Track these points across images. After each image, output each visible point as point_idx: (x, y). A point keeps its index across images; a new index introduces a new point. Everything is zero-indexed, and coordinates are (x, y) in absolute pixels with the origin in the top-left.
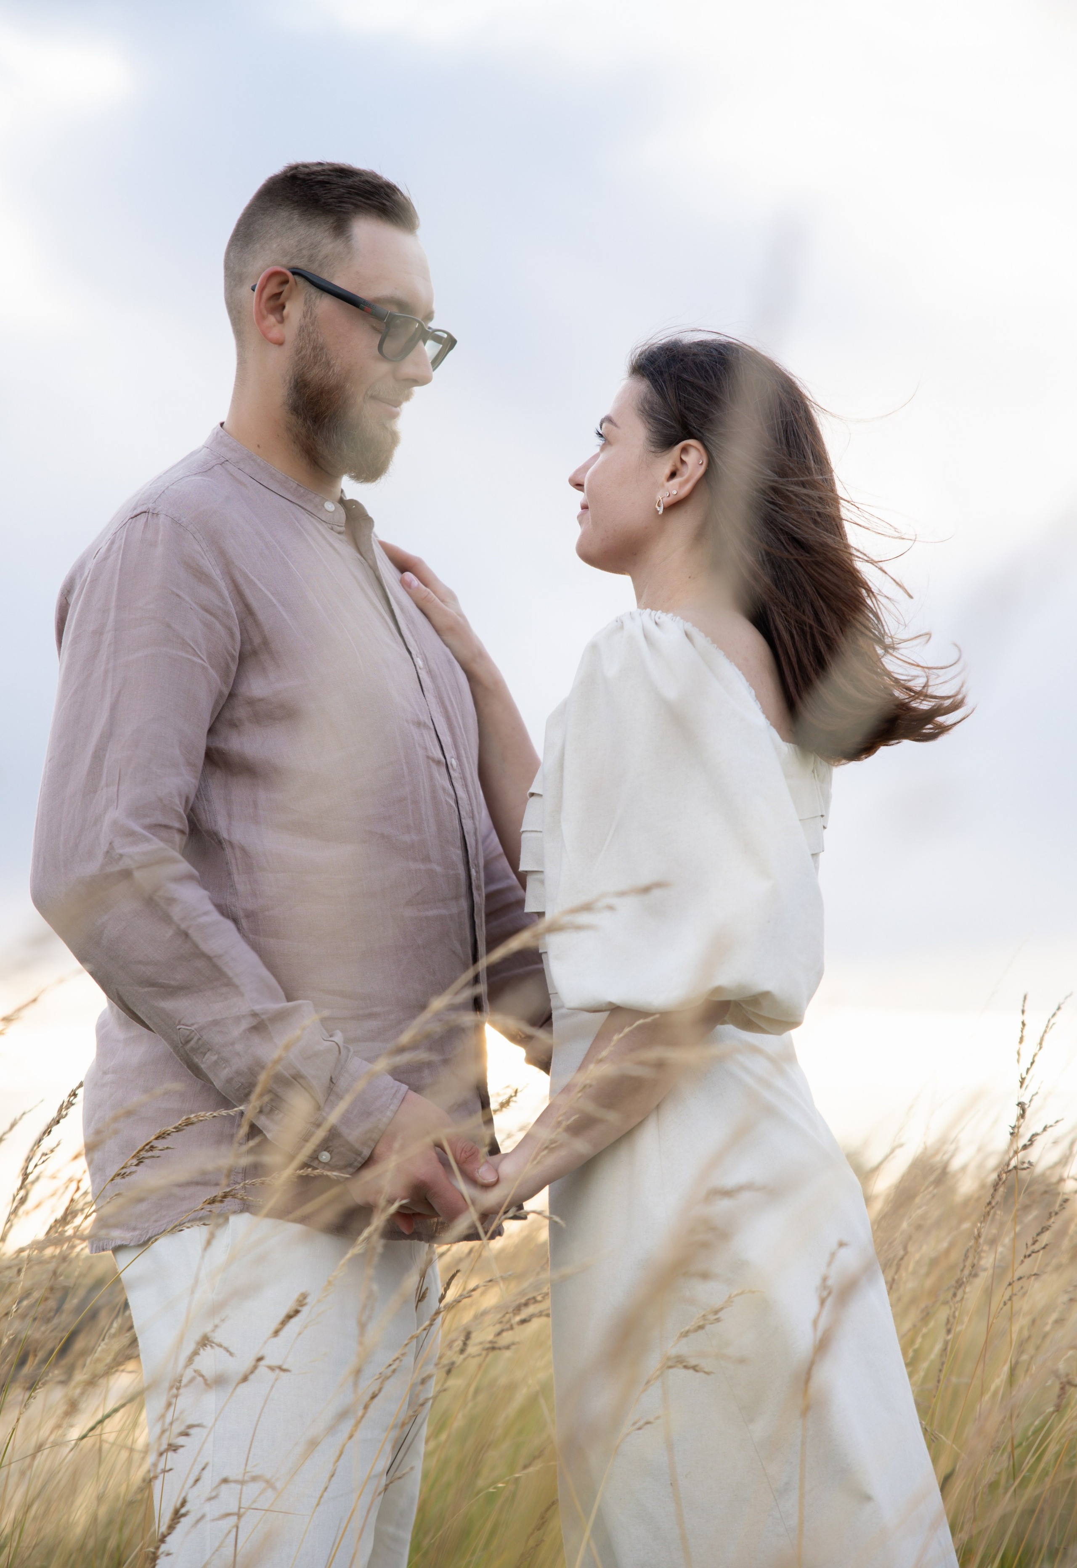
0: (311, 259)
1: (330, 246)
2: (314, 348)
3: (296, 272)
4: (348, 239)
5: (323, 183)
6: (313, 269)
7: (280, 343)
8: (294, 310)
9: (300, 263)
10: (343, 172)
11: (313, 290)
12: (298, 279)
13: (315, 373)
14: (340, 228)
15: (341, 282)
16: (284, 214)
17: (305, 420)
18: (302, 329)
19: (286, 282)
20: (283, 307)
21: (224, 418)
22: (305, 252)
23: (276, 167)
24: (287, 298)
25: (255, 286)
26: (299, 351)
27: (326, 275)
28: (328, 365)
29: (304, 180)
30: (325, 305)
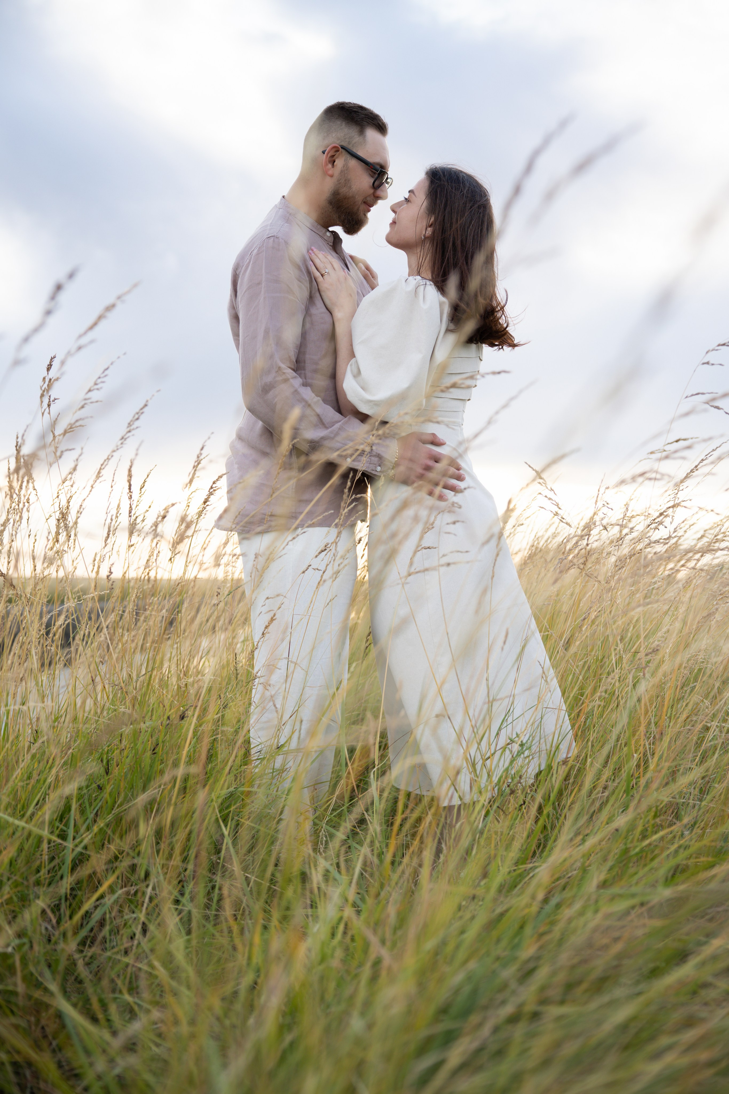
0: (349, 143)
1: (357, 139)
2: (345, 180)
3: (343, 148)
4: (365, 137)
5: (355, 112)
6: (350, 147)
7: (332, 176)
8: (339, 163)
9: (343, 144)
10: (362, 108)
11: (349, 157)
12: (343, 151)
13: (344, 190)
14: (362, 132)
15: (361, 153)
16: (339, 122)
17: (333, 207)
18: (342, 172)
19: (338, 151)
20: (334, 162)
21: (285, 194)
22: (347, 140)
23: (332, 101)
24: (337, 158)
25: (325, 151)
26: (338, 181)
27: (354, 150)
28: (350, 187)
29: (347, 109)
30: (353, 163)
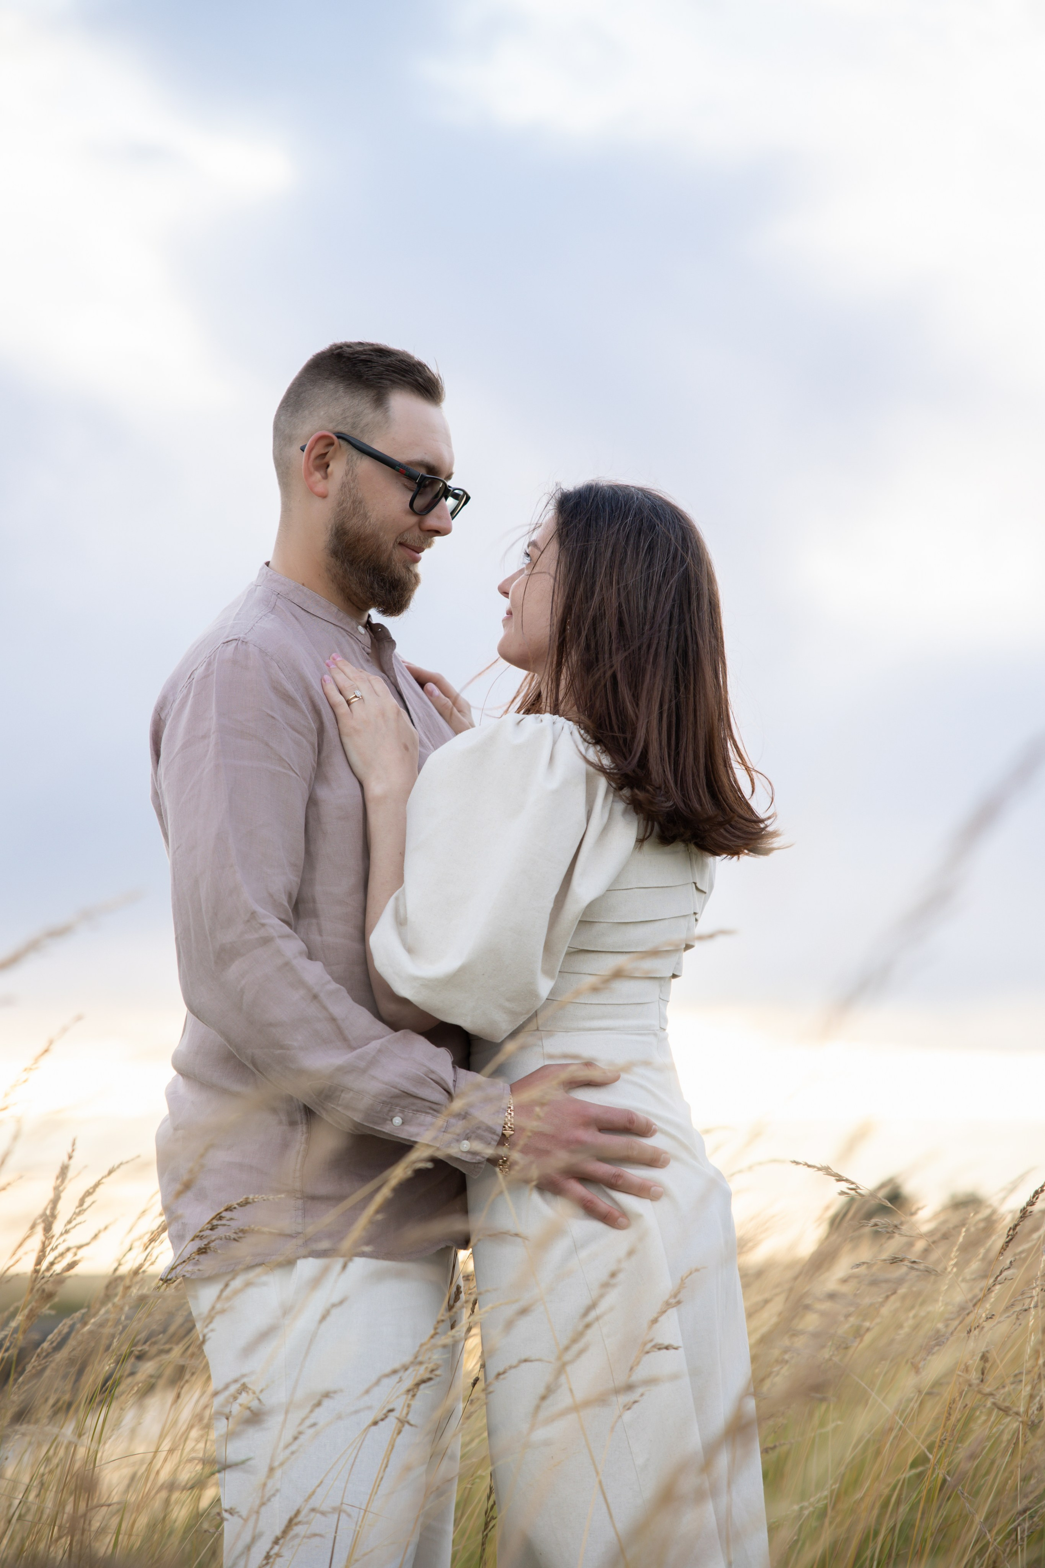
0: (354, 426)
1: (371, 416)
2: (354, 502)
3: (341, 436)
4: (386, 410)
5: (365, 362)
6: (356, 434)
7: (324, 496)
8: (337, 468)
9: (342, 429)
10: (382, 352)
11: (355, 453)
12: (342, 442)
13: (354, 523)
14: (380, 401)
15: (379, 446)
16: (331, 386)
18: (344, 485)
19: (332, 444)
20: (328, 466)
22: (349, 420)
23: (322, 345)
24: (332, 458)
25: (304, 446)
26: (340, 504)
27: (366, 440)
28: (365, 516)
29: (349, 358)
30: (365, 465)
